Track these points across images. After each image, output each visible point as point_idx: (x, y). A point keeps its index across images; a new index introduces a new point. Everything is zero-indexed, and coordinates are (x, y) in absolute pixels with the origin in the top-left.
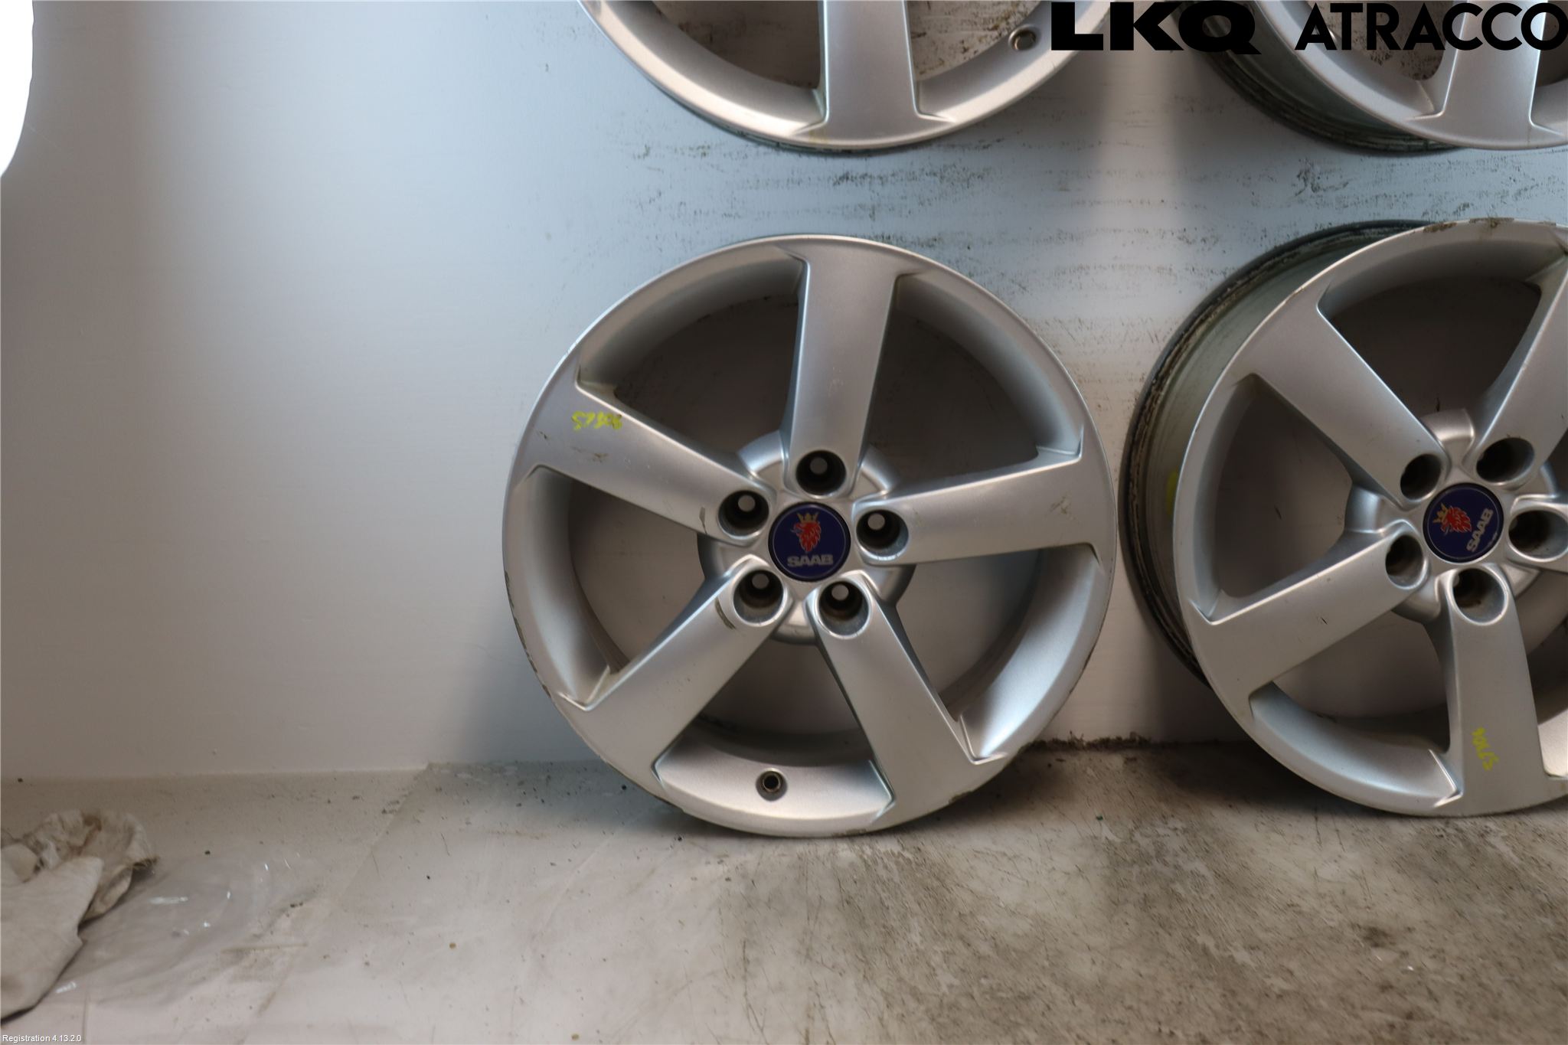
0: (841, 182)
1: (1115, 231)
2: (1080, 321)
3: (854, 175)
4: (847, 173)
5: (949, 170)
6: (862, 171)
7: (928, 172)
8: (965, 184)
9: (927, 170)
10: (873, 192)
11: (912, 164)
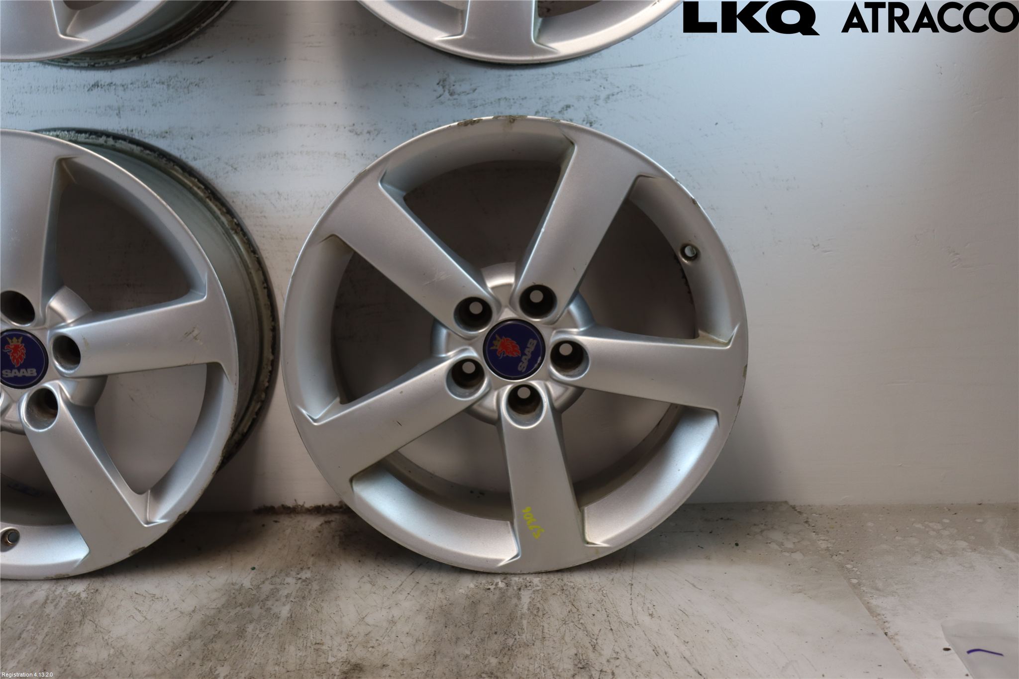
0: (93, 89)
1: (301, 125)
2: (279, 193)
3: (103, 83)
4: (98, 82)
5: (173, 80)
6: (108, 81)
7: (158, 82)
8: (186, 91)
9: (157, 80)
10: (118, 96)
11: (145, 75)
